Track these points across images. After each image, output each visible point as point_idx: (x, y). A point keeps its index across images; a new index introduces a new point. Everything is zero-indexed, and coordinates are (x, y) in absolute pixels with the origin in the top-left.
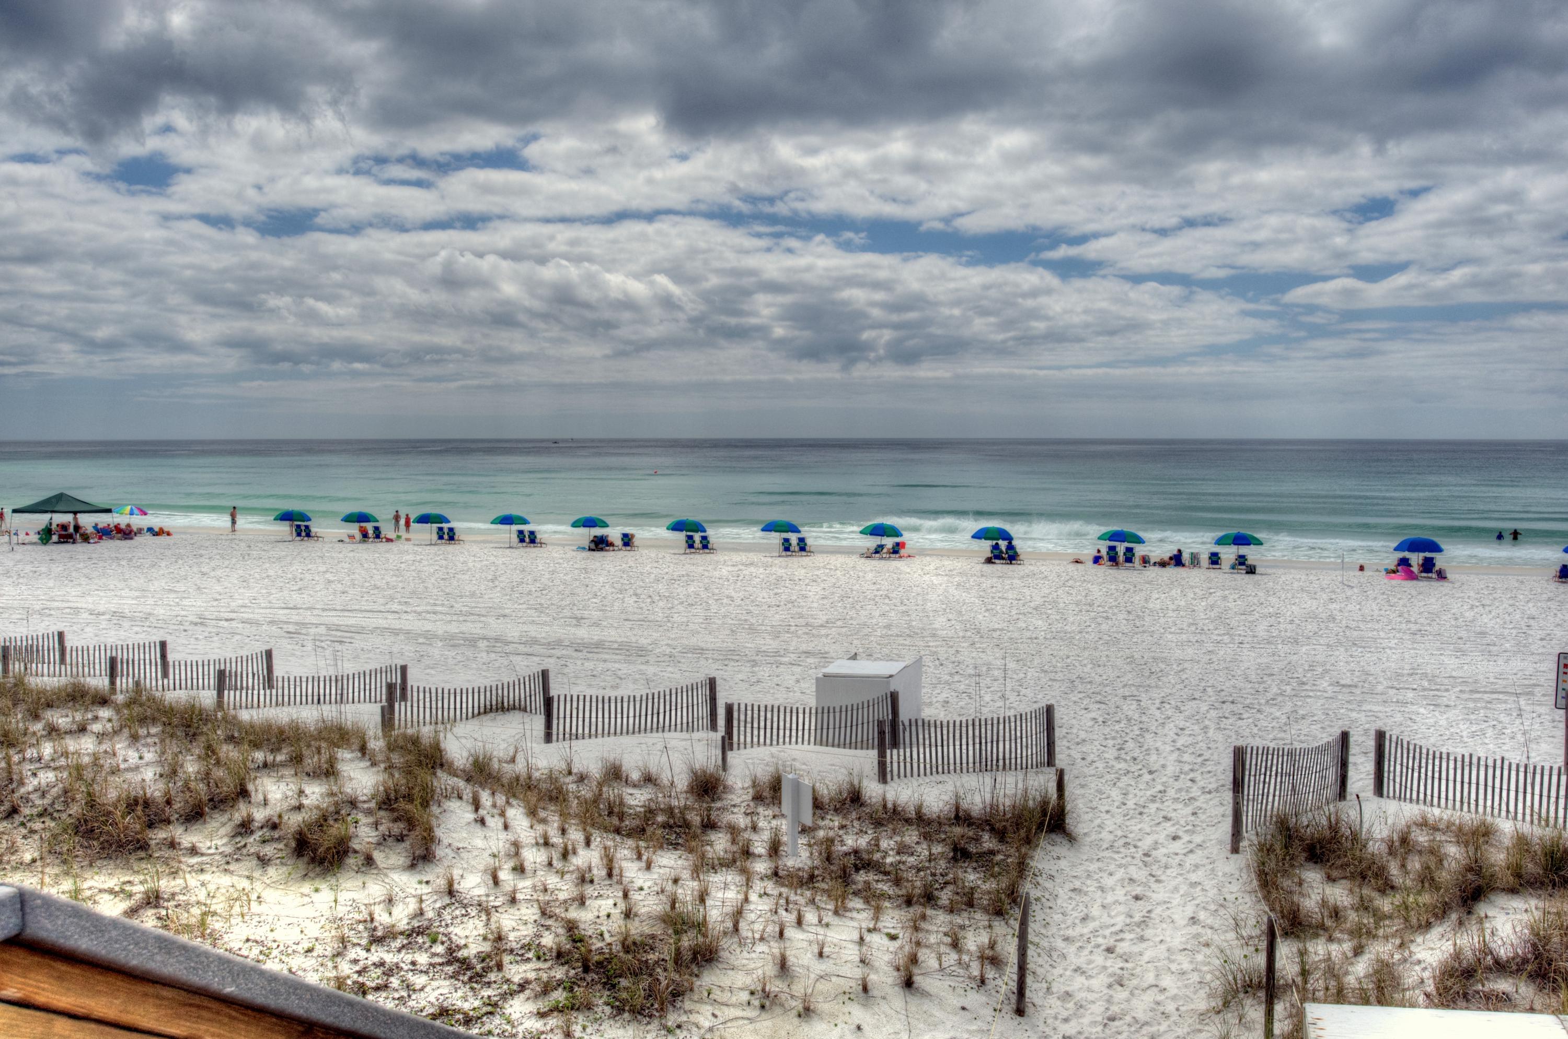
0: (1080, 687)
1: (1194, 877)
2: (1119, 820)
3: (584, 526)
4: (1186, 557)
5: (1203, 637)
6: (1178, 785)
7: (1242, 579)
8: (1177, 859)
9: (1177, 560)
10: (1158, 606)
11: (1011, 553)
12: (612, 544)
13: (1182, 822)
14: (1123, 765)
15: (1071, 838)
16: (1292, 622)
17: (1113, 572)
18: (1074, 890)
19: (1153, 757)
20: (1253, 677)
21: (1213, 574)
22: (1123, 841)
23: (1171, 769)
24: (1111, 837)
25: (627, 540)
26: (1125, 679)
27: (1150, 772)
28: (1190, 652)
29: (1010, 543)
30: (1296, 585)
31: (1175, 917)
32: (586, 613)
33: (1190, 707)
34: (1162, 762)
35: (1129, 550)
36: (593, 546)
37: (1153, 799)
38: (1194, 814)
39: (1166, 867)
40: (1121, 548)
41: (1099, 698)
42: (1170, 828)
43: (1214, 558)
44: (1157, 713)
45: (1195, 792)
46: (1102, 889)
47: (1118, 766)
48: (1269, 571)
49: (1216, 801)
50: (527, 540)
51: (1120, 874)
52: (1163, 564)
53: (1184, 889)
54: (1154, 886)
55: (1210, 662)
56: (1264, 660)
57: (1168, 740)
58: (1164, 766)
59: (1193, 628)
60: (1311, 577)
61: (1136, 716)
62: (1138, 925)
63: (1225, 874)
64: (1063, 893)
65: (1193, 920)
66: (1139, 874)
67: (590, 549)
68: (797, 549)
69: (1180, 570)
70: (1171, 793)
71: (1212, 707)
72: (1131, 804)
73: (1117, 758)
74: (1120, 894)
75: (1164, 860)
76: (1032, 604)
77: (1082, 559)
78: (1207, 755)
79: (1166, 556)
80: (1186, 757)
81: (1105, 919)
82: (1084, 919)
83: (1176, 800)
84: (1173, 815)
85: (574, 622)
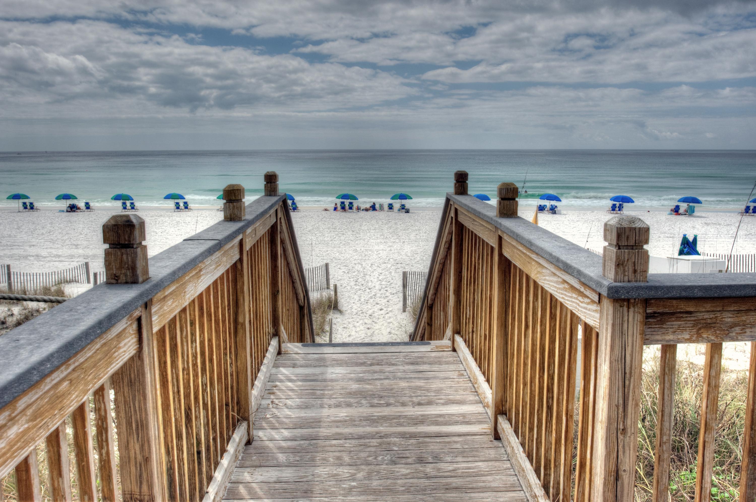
0: (335, 261)
1: (389, 321)
2: (359, 305)
3: (63, 199)
4: (377, 206)
5: (387, 240)
6: (380, 292)
7: (403, 215)
8: (383, 316)
9: (373, 208)
10: (366, 228)
11: (294, 206)
12: (79, 208)
13: (384, 304)
14: (358, 287)
15: (341, 312)
16: (425, 233)
17: (344, 214)
18: (344, 328)
19: (370, 284)
20: (409, 255)
21: (390, 213)
22: (361, 312)
23: (378, 287)
24: (356, 311)
25: (88, 206)
26: (355, 258)
27: (369, 289)
28: (382, 247)
29: (293, 201)
30: (427, 217)
31: (383, 333)
32: (79, 243)
33: (383, 266)
34: (374, 285)
35: (351, 203)
36: (69, 209)
37: (371, 298)
38: (388, 301)
39: (378, 319)
40: (347, 202)
41: (344, 264)
42: (379, 307)
43: (390, 206)
44: (370, 268)
45: (388, 294)
46: (355, 326)
47: (356, 287)
48: (416, 212)
49: (396, 297)
50: (29, 207)
51: (361, 322)
52: (367, 210)
53: (385, 324)
54: (374, 325)
55: (391, 250)
56: (414, 248)
57: (376, 277)
58: (374, 287)
59: (382, 237)
60: (434, 214)
61: (361, 270)
62: (370, 336)
63: (401, 319)
64: (340, 329)
65: (390, 333)
66: (369, 321)
67: (67, 211)
68: (183, 208)
69: (375, 212)
70: (378, 295)
71: (393, 265)
72: (362, 300)
73: (355, 285)
74: (362, 328)
75: (377, 316)
76: (307, 229)
77: (328, 209)
78: (392, 281)
79: (368, 206)
80: (383, 283)
81: (357, 335)
82: (349, 336)
83: (380, 297)
84: (380, 302)
85: (74, 247)
